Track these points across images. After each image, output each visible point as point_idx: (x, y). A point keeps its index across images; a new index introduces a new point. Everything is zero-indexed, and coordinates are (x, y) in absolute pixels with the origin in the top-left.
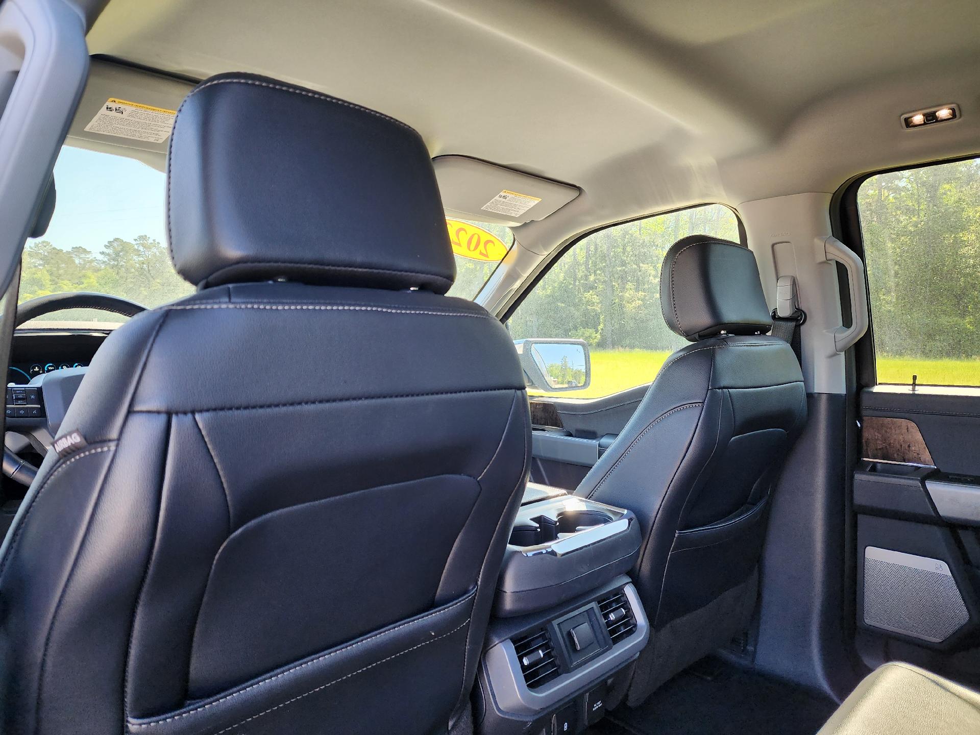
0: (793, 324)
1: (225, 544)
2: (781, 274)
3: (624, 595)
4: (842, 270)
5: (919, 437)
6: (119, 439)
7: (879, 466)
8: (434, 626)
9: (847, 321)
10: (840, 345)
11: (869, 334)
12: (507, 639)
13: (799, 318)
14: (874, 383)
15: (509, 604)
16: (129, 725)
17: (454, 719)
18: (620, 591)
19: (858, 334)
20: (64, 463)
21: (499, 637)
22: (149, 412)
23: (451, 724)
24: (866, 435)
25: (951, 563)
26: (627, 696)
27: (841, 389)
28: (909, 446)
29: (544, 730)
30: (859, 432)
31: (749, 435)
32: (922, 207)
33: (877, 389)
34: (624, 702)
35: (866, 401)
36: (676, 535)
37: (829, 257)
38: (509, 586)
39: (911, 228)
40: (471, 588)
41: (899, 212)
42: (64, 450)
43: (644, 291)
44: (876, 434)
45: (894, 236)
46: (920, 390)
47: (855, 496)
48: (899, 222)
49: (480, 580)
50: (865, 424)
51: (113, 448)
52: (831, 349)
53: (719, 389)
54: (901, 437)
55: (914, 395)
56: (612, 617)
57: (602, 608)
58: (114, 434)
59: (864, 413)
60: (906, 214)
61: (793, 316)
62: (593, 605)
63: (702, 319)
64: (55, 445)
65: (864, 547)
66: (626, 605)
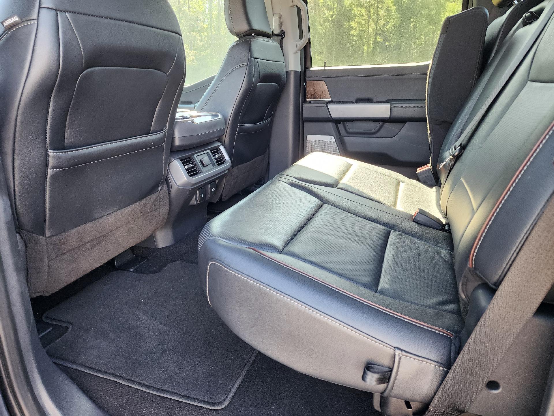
0: (280, 38)
1: (81, 76)
2: (275, 12)
3: (220, 150)
4: (299, 10)
5: (326, 88)
6: (38, 19)
7: (312, 102)
8: (153, 141)
9: (301, 37)
10: (299, 47)
11: (309, 43)
12: (177, 158)
13: (282, 35)
14: (311, 67)
15: (177, 143)
16: (49, 153)
17: (161, 187)
18: (218, 147)
19: (305, 42)
20: (7, 33)
21: (174, 158)
22: (48, 8)
23: (159, 188)
24: (308, 89)
25: (335, 137)
26: (222, 195)
27: (299, 69)
28: (322, 92)
29: (194, 196)
30: (305, 89)
31: (265, 84)
32: (335, 6)
33: (311, 69)
34: (221, 198)
35: (308, 74)
36: (238, 126)
37: (294, 4)
38: (177, 135)
39: (330, 18)
40: (164, 129)
41: (325, 8)
42: (9, 25)
43: (195, 50)
44: (311, 88)
45: (322, 23)
46: (327, 68)
47: (303, 114)
48: (325, 14)
49: (167, 126)
50: (307, 84)
51: (36, 22)
52: (295, 50)
53: (253, 58)
54: (320, 89)
55: (324, 70)
56: (217, 156)
57: (212, 153)
58: (35, 17)
59: (307, 79)
60: (328, 10)
61: (280, 33)
62: (208, 151)
63: (245, 28)
64: (4, 23)
65: (307, 135)
66: (221, 153)
